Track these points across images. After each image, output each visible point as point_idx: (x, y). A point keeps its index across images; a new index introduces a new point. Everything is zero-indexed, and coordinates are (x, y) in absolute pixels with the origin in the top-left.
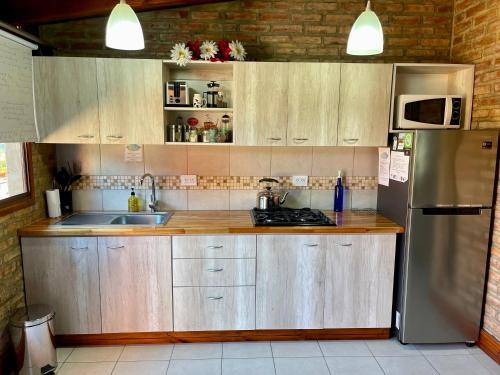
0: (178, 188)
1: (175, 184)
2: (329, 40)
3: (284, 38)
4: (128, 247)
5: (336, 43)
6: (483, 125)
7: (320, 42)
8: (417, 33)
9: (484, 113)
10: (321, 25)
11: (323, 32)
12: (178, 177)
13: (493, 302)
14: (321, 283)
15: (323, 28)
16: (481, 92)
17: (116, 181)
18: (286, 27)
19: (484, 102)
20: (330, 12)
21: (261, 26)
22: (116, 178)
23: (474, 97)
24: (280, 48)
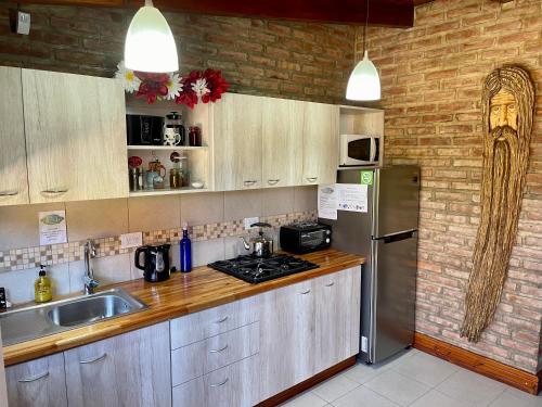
0: (117, 252)
1: (112, 248)
2: (270, 73)
3: (231, 66)
4: (111, 355)
5: (275, 77)
6: (398, 162)
7: (262, 74)
8: (332, 75)
9: (398, 152)
10: (262, 56)
11: (265, 64)
12: (116, 238)
13: (422, 307)
14: (312, 329)
15: (264, 60)
16: (392, 134)
17: (19, 257)
18: (232, 53)
19: (397, 142)
20: (270, 44)
21: (209, 49)
22: (19, 252)
23: (385, 137)
24: (227, 76)
